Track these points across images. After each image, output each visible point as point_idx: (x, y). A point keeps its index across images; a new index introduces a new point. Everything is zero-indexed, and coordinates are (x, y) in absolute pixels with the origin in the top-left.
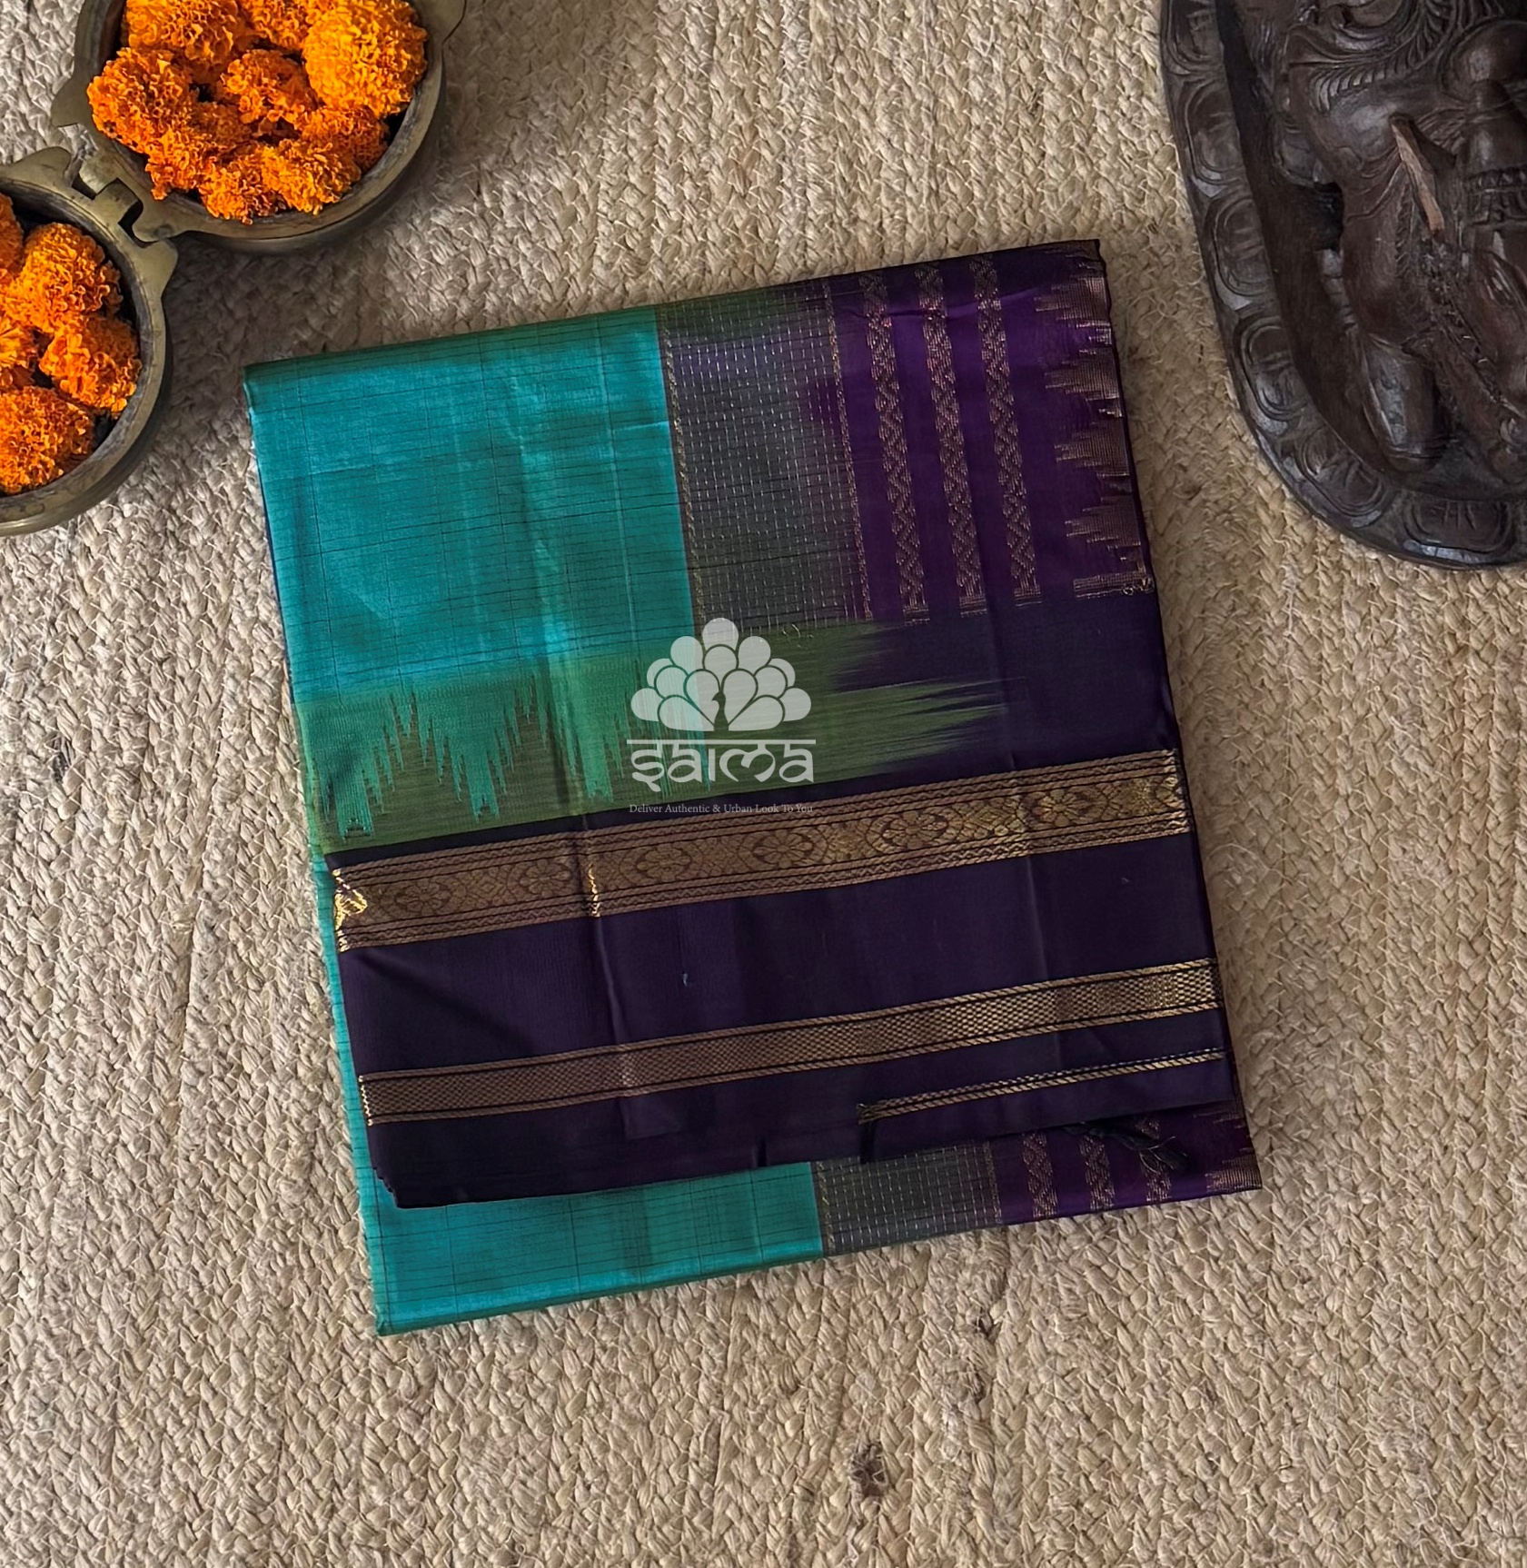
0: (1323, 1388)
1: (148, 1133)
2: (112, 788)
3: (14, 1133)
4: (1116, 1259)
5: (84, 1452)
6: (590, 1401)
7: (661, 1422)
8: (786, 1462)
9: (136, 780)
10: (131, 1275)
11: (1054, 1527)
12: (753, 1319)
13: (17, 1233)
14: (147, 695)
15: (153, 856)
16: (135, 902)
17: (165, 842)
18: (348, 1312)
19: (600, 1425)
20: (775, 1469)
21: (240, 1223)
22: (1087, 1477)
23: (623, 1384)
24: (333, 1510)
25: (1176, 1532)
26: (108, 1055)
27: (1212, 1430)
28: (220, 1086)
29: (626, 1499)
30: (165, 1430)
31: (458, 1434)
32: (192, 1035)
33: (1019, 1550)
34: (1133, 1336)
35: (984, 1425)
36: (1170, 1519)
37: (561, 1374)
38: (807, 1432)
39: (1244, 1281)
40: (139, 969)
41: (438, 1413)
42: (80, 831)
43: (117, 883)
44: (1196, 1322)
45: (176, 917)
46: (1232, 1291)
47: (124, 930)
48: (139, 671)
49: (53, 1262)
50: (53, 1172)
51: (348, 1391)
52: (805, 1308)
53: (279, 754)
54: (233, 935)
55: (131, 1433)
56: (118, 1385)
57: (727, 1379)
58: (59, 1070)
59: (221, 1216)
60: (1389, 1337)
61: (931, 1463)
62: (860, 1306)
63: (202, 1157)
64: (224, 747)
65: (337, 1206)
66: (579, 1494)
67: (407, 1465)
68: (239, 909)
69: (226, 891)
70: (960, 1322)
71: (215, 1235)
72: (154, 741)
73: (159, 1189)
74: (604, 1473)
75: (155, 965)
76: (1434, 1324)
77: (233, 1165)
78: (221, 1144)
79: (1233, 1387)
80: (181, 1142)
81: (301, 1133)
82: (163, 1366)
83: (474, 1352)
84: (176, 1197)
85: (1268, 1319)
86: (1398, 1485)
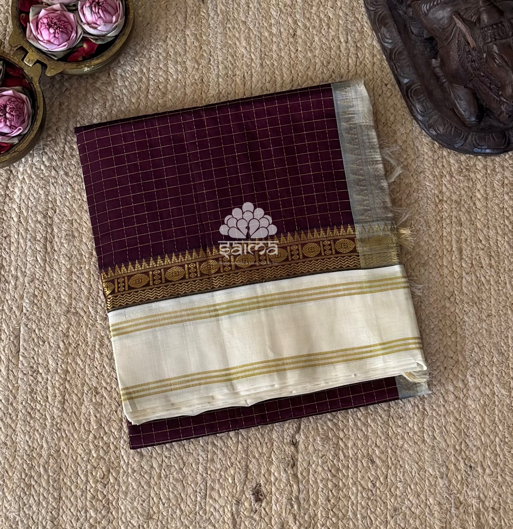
0: (410, 455)
1: (8, 396)
4: (338, 417)
6: (162, 475)
7: (187, 480)
8: (230, 492)
10: (6, 444)
11: (321, 508)
12: (216, 443)
15: (6, 302)
17: (9, 297)
18: (80, 451)
19: (166, 483)
20: (226, 495)
21: (42, 424)
22: (331, 491)
23: (173, 469)
24: (78, 519)
25: (363, 508)
27: (373, 473)
28: (32, 378)
29: (177, 507)
30: (20, 496)
31: (119, 490)
32: (22, 362)
33: (310, 517)
34: (345, 443)
35: (295, 475)
36: (361, 503)
37: (152, 467)
38: (236, 481)
39: (381, 421)
40: (3, 341)
41: (111, 483)
44: (366, 436)
45: (14, 323)
46: (377, 424)
51: (81, 478)
52: (233, 439)
53: (47, 265)
54: (34, 327)
55: (9, 498)
56: (3, 482)
57: (209, 465)
60: (430, 433)
61: (278, 489)
62: (252, 437)
63: (27, 402)
64: (28, 264)
65: (74, 415)
66: (161, 507)
67: (102, 502)
68: (35, 318)
69: (31, 312)
70: (285, 441)
71: (33, 428)
72: (5, 264)
73: (13, 414)
74: (169, 499)
75: (8, 338)
76: (445, 427)
77: (38, 404)
78: (33, 398)
79: (379, 458)
80: (20, 397)
81: (60, 392)
82: (18, 474)
83: (122, 462)
84: (19, 417)
85: (390, 433)
86: (437, 483)
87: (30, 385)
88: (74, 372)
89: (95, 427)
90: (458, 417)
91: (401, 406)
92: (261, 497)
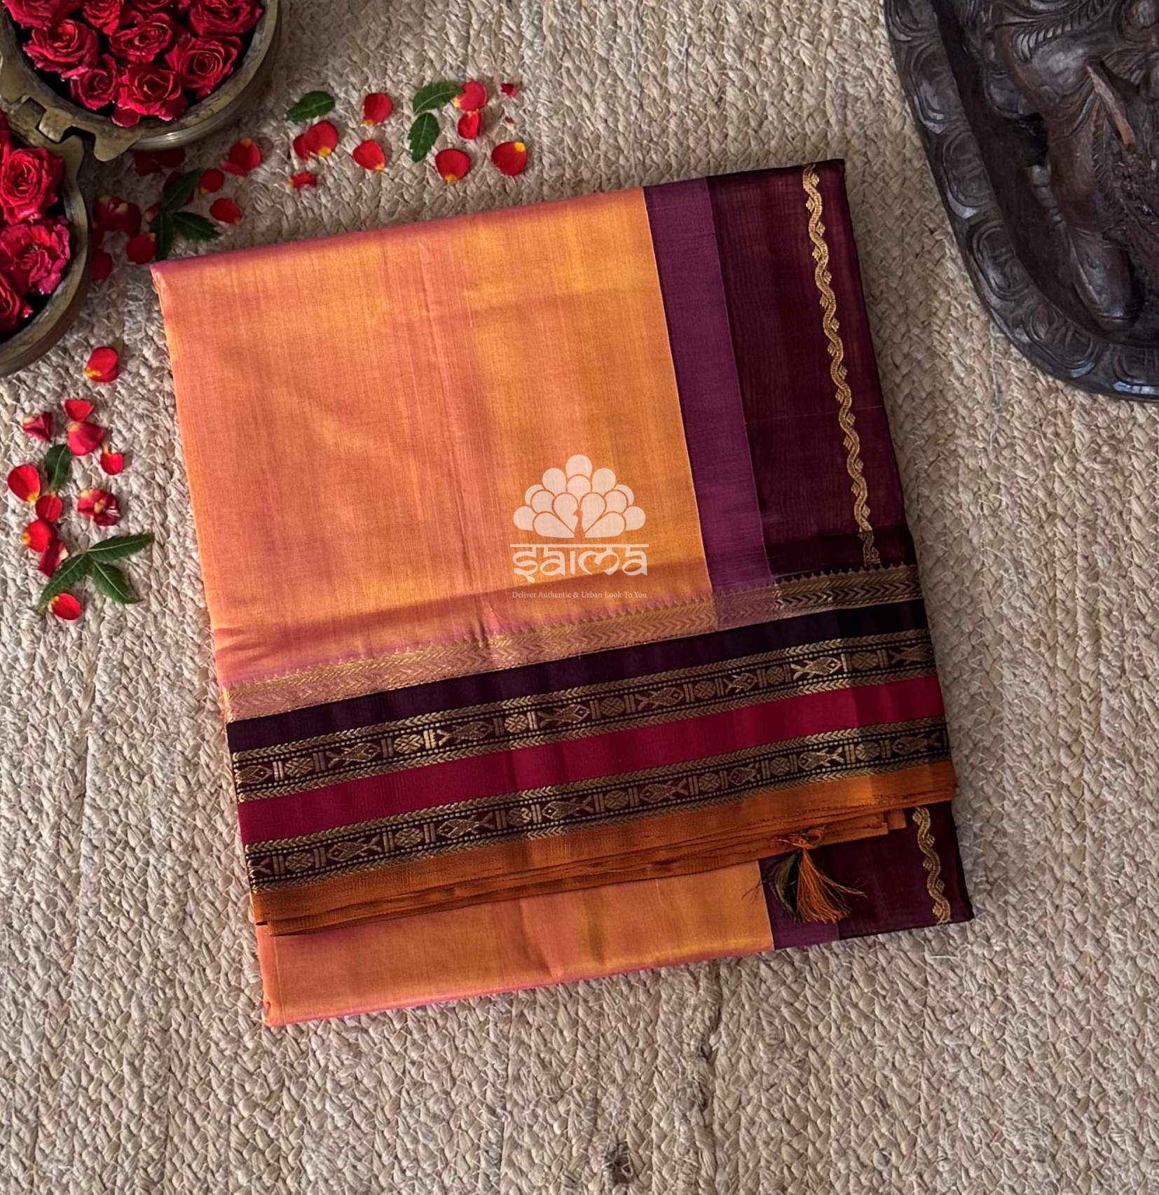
0: (971, 1098)
1: (55, 894)
2: (24, 625)
4: (805, 997)
5: (13, 1143)
6: (403, 1104)
7: (457, 1119)
8: (555, 1155)
9: (43, 618)
10: (44, 1004)
12: (526, 1040)
15: (57, 677)
16: (44, 713)
17: (65, 666)
18: (215, 1034)
19: (411, 1122)
20: (546, 1159)
21: (130, 964)
22: (789, 1167)
23: (428, 1091)
24: (208, 1189)
26: (25, 832)
27: (884, 1130)
28: (112, 858)
29: (433, 1180)
30: (77, 1127)
31: (302, 1128)
32: (89, 818)
34: (821, 1057)
35: (707, 1129)
37: (380, 1082)
39: (907, 1014)
40: (49, 766)
41: (286, 1112)
43: (30, 698)
44: (870, 1046)
45: (76, 726)
46: (897, 1021)
47: (36, 735)
51: (216, 1095)
52: (565, 1033)
53: (152, 598)
54: (119, 740)
55: (51, 1128)
56: (38, 1089)
57: (509, 1089)
60: (1019, 1055)
61: (666, 1159)
62: (607, 1035)
63: (100, 914)
65: (204, 951)
66: (397, 1175)
67: (263, 1153)
68: (123, 720)
69: (113, 704)
70: (686, 1049)
71: (110, 973)
73: (64, 938)
74: (415, 1160)
75: (60, 762)
76: (1054, 1045)
77: (122, 919)
78: (112, 903)
79: (900, 1096)
80: (82, 901)
81: (177, 894)
82: (73, 1076)
83: (312, 1064)
84: (78, 944)
85: (926, 1043)
86: (1029, 1172)
87: (107, 873)
88: (210, 849)
89: (252, 981)
90: (1083, 1023)
91: (953, 984)
92: (626, 1174)
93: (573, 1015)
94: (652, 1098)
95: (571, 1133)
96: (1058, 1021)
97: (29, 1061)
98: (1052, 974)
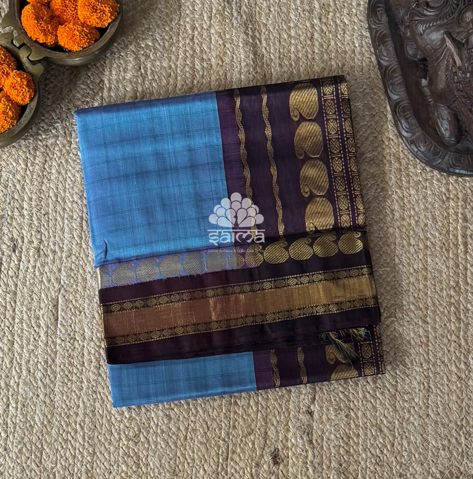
0: (415, 427)
1: (47, 359)
2: (31, 254)
3: (5, 360)
4: (349, 390)
5: (33, 457)
6: (188, 438)
7: (210, 443)
8: (250, 456)
9: (39, 251)
10: (45, 403)
11: (334, 472)
12: (237, 411)
13: (8, 390)
14: (41, 225)
15: (45, 274)
16: (39, 288)
17: (48, 270)
18: (113, 412)
19: (192, 444)
20: (246, 457)
21: (78, 386)
22: (343, 456)
23: (198, 433)
24: (111, 472)
25: (372, 472)
26: (33, 335)
27: (381, 441)
28: (69, 345)
29: (200, 467)
30: (58, 449)
31: (148, 448)
32: (60, 329)
34: (355, 413)
35: (311, 442)
36: (370, 468)
37: (179, 429)
39: (389, 395)
40: (42, 309)
41: (142, 442)
42: (21, 267)
43: (34, 283)
44: (375, 408)
45: (53, 293)
46: (386, 398)
47: (37, 297)
48: (38, 217)
49: (20, 398)
50: (19, 372)
51: (114, 436)
52: (253, 408)
53: (83, 242)
54: (71, 298)
55: (48, 450)
56: (43, 436)
57: (231, 430)
58: (18, 340)
59: (72, 384)
60: (434, 409)
61: (294, 454)
62: (270, 407)
63: (65, 366)
64: (66, 241)
66: (186, 465)
67: (132, 458)
68: (72, 290)
69: (68, 285)
70: (301, 411)
71: (71, 389)
72: (44, 239)
73: (52, 376)
74: (193, 459)
75: (47, 307)
76: (448, 405)
77: (74, 368)
78: (70, 362)
79: (387, 427)
80: (58, 361)
81: (96, 358)
82: (56, 430)
83: (152, 423)
84: (57, 378)
85: (397, 406)
86: (439, 454)
87: (68, 351)
90: (460, 396)
91: (407, 382)
92: (278, 460)
93: (257, 401)
94: (288, 430)
95: (256, 446)
96: (450, 395)
97: (39, 424)
98: (447, 377)
